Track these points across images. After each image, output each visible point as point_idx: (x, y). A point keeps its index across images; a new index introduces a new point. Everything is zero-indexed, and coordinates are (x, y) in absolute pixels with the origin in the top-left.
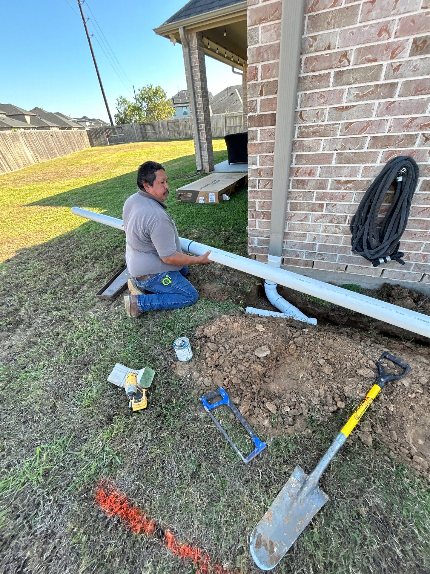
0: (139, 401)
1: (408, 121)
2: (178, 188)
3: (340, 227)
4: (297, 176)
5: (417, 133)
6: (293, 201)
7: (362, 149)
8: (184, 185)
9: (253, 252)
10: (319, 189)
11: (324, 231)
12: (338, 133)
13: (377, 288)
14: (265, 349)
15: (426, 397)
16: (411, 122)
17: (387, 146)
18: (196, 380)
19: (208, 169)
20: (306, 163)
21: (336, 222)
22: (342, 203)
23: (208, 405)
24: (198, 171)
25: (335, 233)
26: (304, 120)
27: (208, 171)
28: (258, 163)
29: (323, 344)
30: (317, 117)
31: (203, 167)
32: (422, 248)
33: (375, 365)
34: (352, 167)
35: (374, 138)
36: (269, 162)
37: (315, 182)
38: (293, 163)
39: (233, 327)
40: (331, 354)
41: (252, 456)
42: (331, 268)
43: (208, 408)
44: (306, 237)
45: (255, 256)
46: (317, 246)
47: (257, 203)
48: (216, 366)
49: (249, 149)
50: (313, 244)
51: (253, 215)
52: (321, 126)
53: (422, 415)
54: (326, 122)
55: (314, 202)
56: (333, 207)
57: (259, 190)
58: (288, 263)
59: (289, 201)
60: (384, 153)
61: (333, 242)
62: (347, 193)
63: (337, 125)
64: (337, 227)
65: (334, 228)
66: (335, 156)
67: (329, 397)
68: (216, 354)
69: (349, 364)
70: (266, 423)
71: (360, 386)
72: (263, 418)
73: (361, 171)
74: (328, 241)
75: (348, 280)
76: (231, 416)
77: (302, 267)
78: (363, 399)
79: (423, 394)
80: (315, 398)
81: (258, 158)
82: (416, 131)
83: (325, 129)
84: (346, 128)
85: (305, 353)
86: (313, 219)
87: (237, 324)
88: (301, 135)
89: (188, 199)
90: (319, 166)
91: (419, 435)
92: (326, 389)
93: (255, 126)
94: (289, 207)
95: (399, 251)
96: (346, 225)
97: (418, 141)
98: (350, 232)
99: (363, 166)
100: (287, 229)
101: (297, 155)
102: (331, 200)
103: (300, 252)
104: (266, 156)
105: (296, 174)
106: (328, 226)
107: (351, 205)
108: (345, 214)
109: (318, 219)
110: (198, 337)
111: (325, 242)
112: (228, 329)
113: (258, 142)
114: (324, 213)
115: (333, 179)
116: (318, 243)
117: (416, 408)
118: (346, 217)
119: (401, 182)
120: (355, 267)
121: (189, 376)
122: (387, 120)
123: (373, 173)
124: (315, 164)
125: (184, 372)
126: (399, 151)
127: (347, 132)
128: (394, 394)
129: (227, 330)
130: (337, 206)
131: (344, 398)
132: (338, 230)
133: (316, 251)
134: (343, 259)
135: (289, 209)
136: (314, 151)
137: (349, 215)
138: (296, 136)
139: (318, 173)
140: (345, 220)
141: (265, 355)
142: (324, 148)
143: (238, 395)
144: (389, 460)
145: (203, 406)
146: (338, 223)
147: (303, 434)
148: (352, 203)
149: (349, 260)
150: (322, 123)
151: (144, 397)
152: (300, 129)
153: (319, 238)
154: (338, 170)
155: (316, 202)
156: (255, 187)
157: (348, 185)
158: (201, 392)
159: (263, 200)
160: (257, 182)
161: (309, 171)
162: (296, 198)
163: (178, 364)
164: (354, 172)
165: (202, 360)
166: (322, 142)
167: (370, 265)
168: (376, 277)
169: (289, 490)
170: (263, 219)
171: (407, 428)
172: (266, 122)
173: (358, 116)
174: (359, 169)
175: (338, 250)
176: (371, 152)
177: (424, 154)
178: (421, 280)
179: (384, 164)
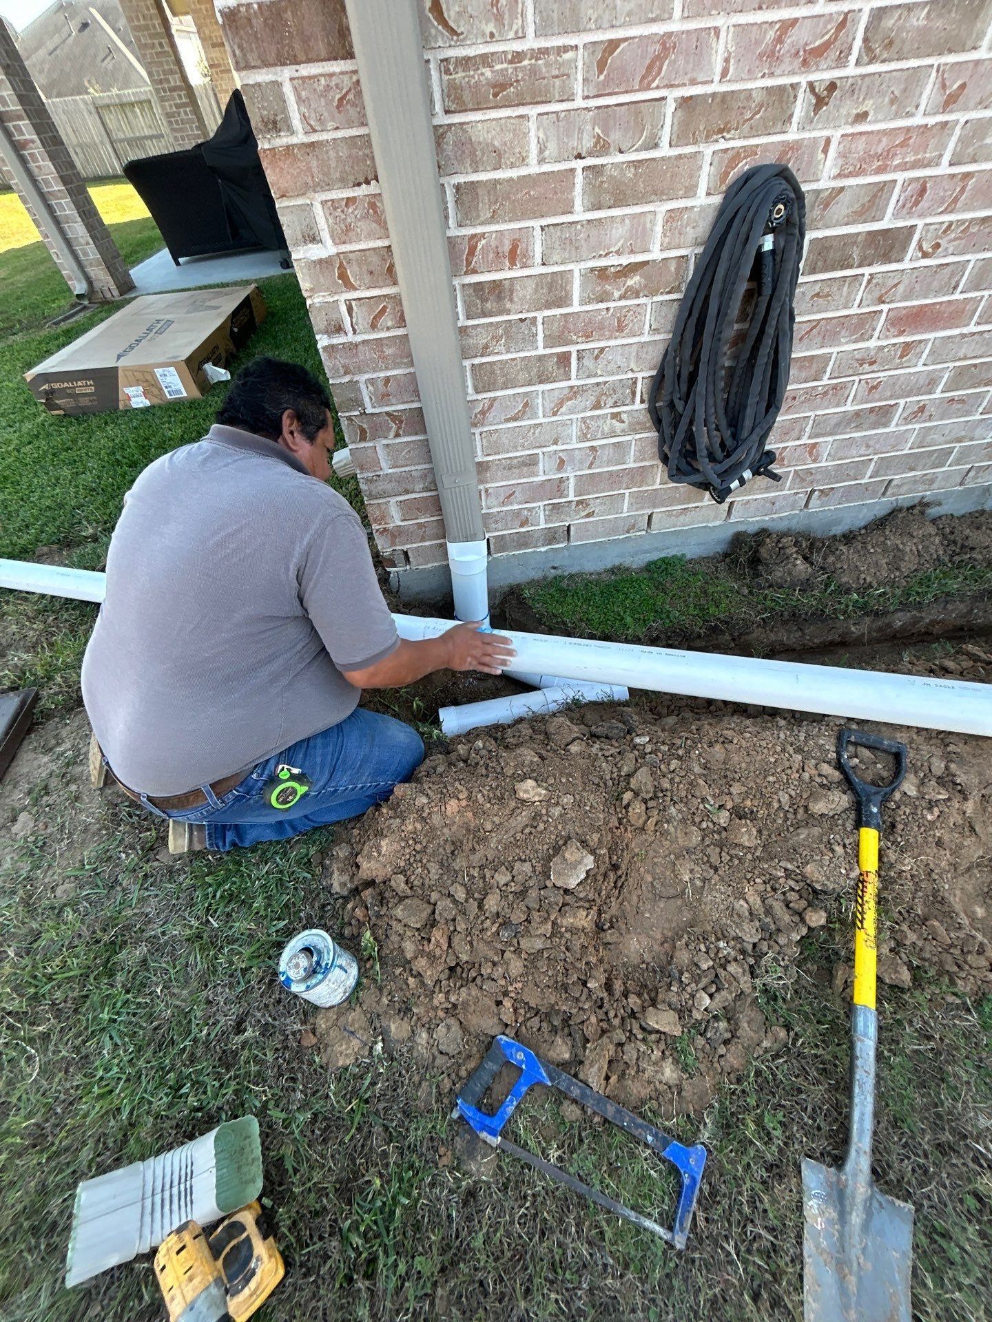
1: (771, 34)
3: (624, 417)
4: (475, 272)
5: (795, 79)
6: (477, 361)
7: (656, 146)
9: (393, 544)
10: (548, 306)
11: (584, 437)
12: (578, 88)
13: (720, 549)
16: (779, 40)
17: (721, 131)
19: (113, 286)
20: (493, 219)
21: (610, 402)
22: (619, 342)
24: (80, 297)
25: (612, 434)
26: (453, 32)
27: (116, 292)
28: (325, 235)
30: (499, 18)
31: (90, 282)
32: (808, 429)
34: (634, 216)
35: (685, 103)
36: (363, 226)
37: (531, 285)
38: (452, 222)
42: (614, 531)
44: (536, 464)
45: (406, 553)
46: (572, 482)
47: (363, 387)
49: (271, 176)
50: (561, 480)
51: (363, 431)
52: (518, 56)
54: (532, 43)
55: (541, 351)
56: (597, 358)
57: (359, 338)
58: (502, 548)
59: (467, 363)
60: (716, 159)
61: (609, 463)
62: (629, 310)
63: (569, 55)
64: (615, 416)
65: (608, 421)
66: (579, 179)
73: (659, 229)
74: (597, 463)
75: (657, 549)
77: (543, 549)
81: (318, 210)
82: (793, 73)
83: (533, 71)
84: (601, 65)
86: (549, 406)
88: (457, 100)
90: (537, 223)
93: (266, 64)
94: (470, 383)
96: (638, 406)
97: (800, 109)
98: (649, 424)
99: (662, 208)
100: (479, 453)
101: (458, 187)
102: (588, 337)
103: (529, 510)
104: (349, 201)
105: (469, 263)
106: (592, 418)
107: (643, 345)
108: (630, 375)
109: (561, 403)
111: (590, 468)
113: (300, 138)
114: (574, 382)
115: (583, 265)
116: (571, 474)
118: (635, 382)
119: (773, 252)
120: (669, 514)
122: (717, 30)
123: (691, 234)
124: (524, 217)
126: (751, 151)
127: (606, 83)
130: (607, 355)
132: (618, 426)
133: (571, 497)
134: (639, 500)
135: (470, 390)
136: (512, 166)
137: (640, 375)
138: (438, 107)
139: (538, 250)
140: (634, 393)
142: (541, 151)
146: (615, 405)
148: (646, 338)
149: (654, 499)
150: (518, 46)
152: (447, 72)
153: (572, 459)
154: (594, 232)
155: (548, 351)
156: (339, 329)
157: (630, 282)
159: (382, 375)
160: (343, 309)
161: (507, 247)
162: (486, 347)
164: (640, 236)
166: (532, 125)
167: (702, 500)
168: (717, 523)
170: (397, 435)
172: (305, 40)
173: (629, 14)
174: (653, 222)
175: (625, 479)
176: (680, 157)
177: (812, 155)
178: (806, 505)
179: (717, 199)
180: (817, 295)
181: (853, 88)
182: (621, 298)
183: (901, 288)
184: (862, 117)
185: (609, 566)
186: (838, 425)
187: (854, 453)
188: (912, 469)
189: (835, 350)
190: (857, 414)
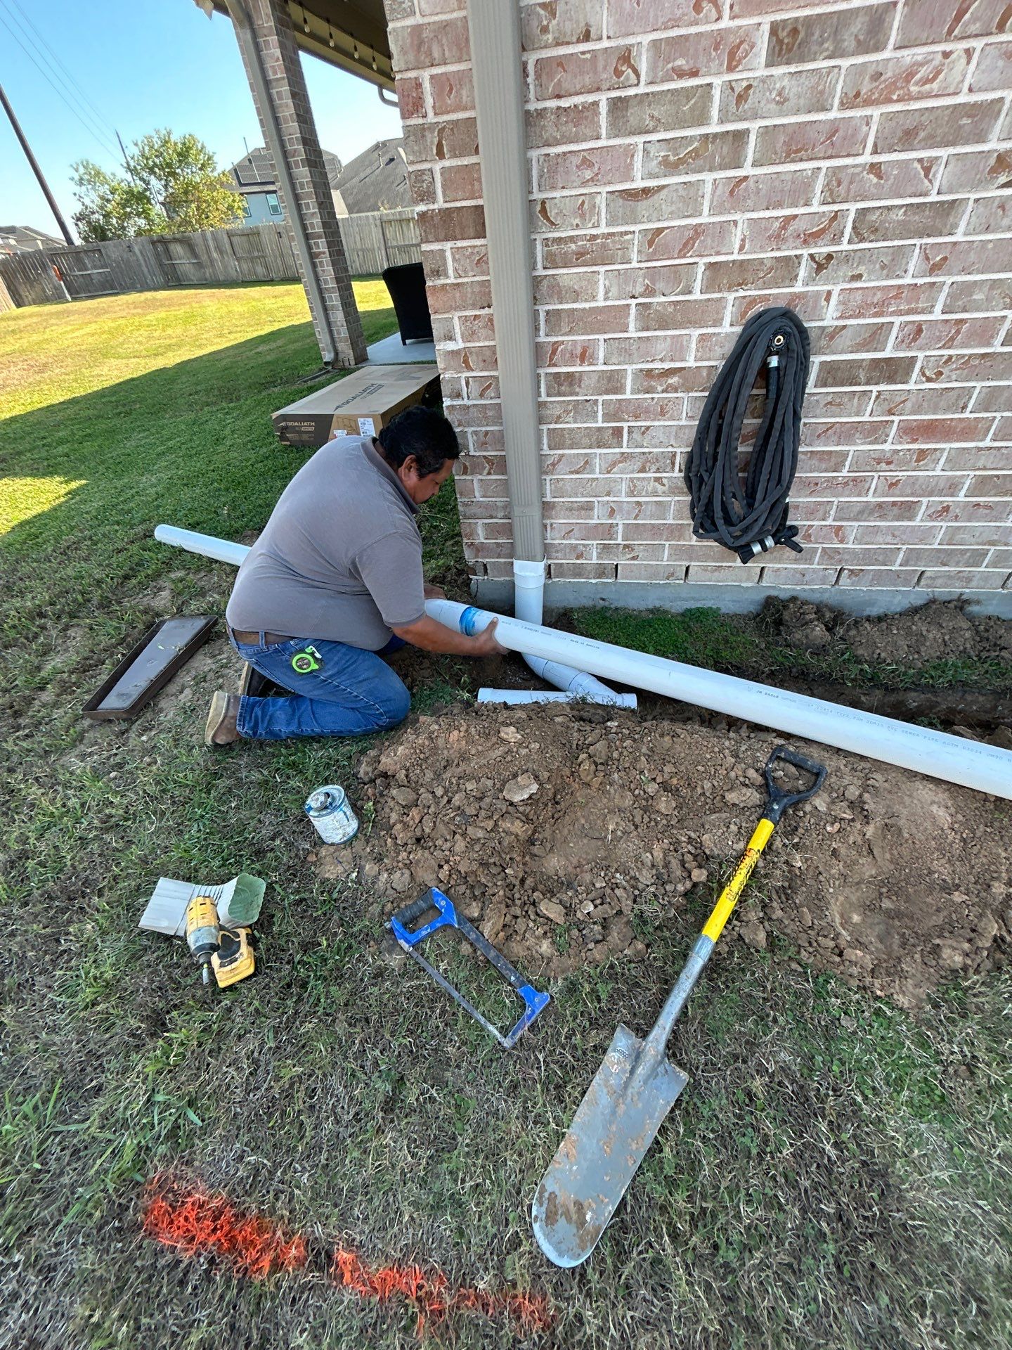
0: (231, 962)
1: (777, 224)
2: (278, 409)
3: (665, 481)
4: (555, 365)
5: (798, 252)
6: (552, 426)
7: (690, 292)
8: (293, 401)
9: (477, 556)
10: (607, 392)
11: (631, 493)
12: (634, 256)
13: (753, 608)
14: (526, 782)
15: (859, 826)
16: (784, 228)
17: (740, 284)
18: (373, 883)
19: (352, 357)
20: (570, 333)
21: (654, 468)
22: (662, 423)
23: (407, 935)
24: (326, 363)
25: (655, 494)
26: (553, 223)
27: (353, 362)
28: (458, 336)
29: (652, 750)
30: (583, 216)
31: (337, 354)
32: (832, 513)
33: (760, 778)
34: (673, 337)
35: (711, 266)
36: (483, 332)
37: (595, 377)
38: (542, 333)
39: (447, 741)
40: (668, 769)
41: (518, 1028)
42: (655, 576)
43: (407, 941)
44: (592, 509)
45: (485, 566)
46: (620, 528)
47: (469, 436)
48: (418, 840)
49: (430, 301)
50: (611, 526)
51: (466, 467)
52: (594, 237)
53: (855, 863)
54: (603, 229)
55: (600, 424)
56: (643, 433)
57: (470, 403)
58: (561, 575)
59: (545, 427)
60: (738, 302)
61: (652, 517)
62: (669, 400)
63: (627, 237)
64: (657, 480)
65: (652, 483)
66: (633, 311)
67: (675, 864)
68: (414, 812)
69: (707, 785)
70: (545, 947)
71: (733, 828)
72: (538, 938)
73: (693, 346)
74: (641, 515)
75: (693, 599)
76: (465, 948)
77: (594, 581)
78: (742, 855)
79: (853, 820)
80: (644, 872)
81: (456, 322)
82: (796, 248)
83: (603, 246)
84: (651, 243)
85: (616, 776)
86: (604, 466)
87: (456, 732)
88: (551, 261)
89: (305, 437)
90: (601, 337)
91: (851, 904)
92: (666, 846)
93: (437, 240)
94: (545, 441)
95: (789, 523)
96: (676, 474)
97: (802, 272)
98: (686, 490)
99: (696, 333)
100: (548, 494)
101: (548, 312)
102: (637, 417)
103: (584, 545)
104: (476, 317)
105: (551, 359)
106: (638, 479)
107: (681, 427)
108: (670, 449)
109: (614, 464)
110: (366, 779)
111: (635, 518)
112: (436, 748)
113: (451, 280)
114: (625, 450)
115: (635, 367)
116: (620, 522)
117: (843, 851)
118: (674, 455)
119: (778, 368)
120: (705, 569)
121: (354, 875)
122: (735, 222)
123: (718, 351)
124: (592, 333)
125: (340, 869)
126: (765, 298)
127: (654, 253)
128: (801, 831)
129: (435, 750)
130: (652, 432)
131: (703, 859)
132: (660, 488)
133: (619, 541)
134: (678, 552)
135: (545, 447)
136: (586, 301)
137: (678, 450)
138: (539, 265)
139: (601, 355)
140: (673, 464)
141: (526, 796)
142: (606, 293)
143: (475, 898)
144: (800, 969)
145: (395, 940)
146: (658, 471)
147: (626, 956)
148: (683, 422)
149: (690, 553)
150: (594, 232)
151: (244, 949)
152: (547, 245)
153: (621, 510)
154: (643, 345)
155: (606, 425)
156: (459, 395)
157: (670, 381)
158: (389, 907)
159: (483, 429)
160: (463, 383)
161: (579, 351)
162: (559, 417)
163: (323, 852)
164: (678, 350)
165: (383, 833)
166: (601, 277)
167: (734, 561)
168: (750, 585)
169: (607, 1081)
170: (489, 473)
171: (828, 896)
172: (462, 229)
173: (671, 213)
174: (689, 342)
175: (665, 533)
176: (709, 300)
177: (816, 302)
178: (837, 581)
179: (738, 329)
180: (830, 403)
181: (847, 258)
182: (663, 391)
183: (909, 405)
184: (858, 277)
185: (651, 607)
186: (861, 512)
187: (881, 540)
188: (945, 565)
189: (852, 448)
190: (880, 505)
